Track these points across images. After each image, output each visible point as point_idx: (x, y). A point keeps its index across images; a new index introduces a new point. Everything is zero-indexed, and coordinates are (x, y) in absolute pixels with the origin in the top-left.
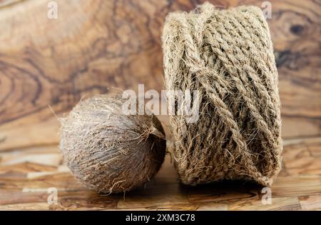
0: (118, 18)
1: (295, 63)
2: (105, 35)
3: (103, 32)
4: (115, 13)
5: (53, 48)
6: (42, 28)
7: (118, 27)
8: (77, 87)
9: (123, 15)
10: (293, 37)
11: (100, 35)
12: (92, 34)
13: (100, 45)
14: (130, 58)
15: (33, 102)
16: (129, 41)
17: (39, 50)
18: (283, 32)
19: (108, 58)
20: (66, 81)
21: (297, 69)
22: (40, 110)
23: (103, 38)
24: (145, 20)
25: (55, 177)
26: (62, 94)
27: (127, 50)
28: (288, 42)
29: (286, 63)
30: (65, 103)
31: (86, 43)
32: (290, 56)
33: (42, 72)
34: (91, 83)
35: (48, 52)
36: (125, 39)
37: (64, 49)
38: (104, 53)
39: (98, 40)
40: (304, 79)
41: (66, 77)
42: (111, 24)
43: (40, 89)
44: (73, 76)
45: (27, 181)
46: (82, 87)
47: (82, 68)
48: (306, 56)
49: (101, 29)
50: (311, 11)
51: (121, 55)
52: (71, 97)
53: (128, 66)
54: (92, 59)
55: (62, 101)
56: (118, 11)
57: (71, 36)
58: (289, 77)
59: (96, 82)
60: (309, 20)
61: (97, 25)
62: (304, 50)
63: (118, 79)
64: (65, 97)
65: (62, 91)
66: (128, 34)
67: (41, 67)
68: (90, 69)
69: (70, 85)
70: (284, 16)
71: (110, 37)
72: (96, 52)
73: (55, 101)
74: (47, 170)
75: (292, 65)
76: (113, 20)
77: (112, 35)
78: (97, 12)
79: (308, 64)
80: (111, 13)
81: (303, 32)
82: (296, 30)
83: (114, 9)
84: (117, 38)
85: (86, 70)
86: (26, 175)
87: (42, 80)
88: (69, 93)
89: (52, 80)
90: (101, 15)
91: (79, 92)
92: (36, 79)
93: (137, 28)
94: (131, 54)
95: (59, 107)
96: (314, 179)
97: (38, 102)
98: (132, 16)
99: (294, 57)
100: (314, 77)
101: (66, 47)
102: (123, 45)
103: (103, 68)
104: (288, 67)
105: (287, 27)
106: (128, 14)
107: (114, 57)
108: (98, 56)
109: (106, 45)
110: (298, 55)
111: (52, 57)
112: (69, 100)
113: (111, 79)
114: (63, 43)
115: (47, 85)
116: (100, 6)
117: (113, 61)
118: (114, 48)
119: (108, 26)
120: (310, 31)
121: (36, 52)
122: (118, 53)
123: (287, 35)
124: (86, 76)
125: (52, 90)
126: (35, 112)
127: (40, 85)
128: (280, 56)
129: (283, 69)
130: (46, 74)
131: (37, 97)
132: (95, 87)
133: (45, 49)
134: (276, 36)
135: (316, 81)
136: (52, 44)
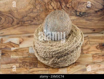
1: (87, 15)
2: (33, 8)
3: (32, 7)
4: (36, 2)
5: (17, 10)
8: (24, 20)
10: (87, 9)
11: (31, 8)
12: (29, 7)
13: (31, 10)
14: (40, 13)
15: (11, 24)
16: (40, 9)
17: (13, 11)
18: (84, 8)
19: (33, 13)
20: (21, 19)
21: (87, 17)
22: (13, 26)
23: (32, 8)
24: (44, 4)
26: (20, 22)
27: (39, 11)
28: (85, 10)
30: (21, 24)
31: (27, 9)
32: (86, 14)
33: (14, 17)
34: (28, 20)
35: (16, 12)
36: (38, 8)
39: (31, 9)
40: (89, 19)
41: (21, 18)
42: (34, 4)
43: (13, 21)
44: (23, 18)
46: (26, 20)
48: (90, 14)
49: (31, 6)
51: (37, 13)
53: (39, 15)
54: (29, 13)
55: (20, 24)
56: (36, 1)
57: (23, 8)
58: (85, 19)
59: (30, 19)
61: (30, 5)
62: (90, 12)
63: (36, 18)
64: (21, 23)
65: (20, 21)
67: (14, 15)
68: (28, 16)
69: (22, 20)
70: (85, 4)
71: (34, 8)
72: (30, 12)
73: (18, 24)
75: (86, 16)
77: (35, 7)
78: (30, 1)
79: (91, 15)
80: (35, 2)
85: (27, 16)
87: (14, 18)
88: (22, 22)
89: (17, 19)
90: (31, 3)
92: (12, 18)
93: (42, 6)
94: (40, 12)
95: (19, 25)
97: (12, 24)
98: (41, 3)
99: (87, 14)
100: (92, 19)
101: (21, 10)
103: (32, 16)
106: (39, 2)
107: (35, 13)
108: (30, 13)
109: (33, 10)
110: (88, 13)
112: (22, 24)
113: (34, 18)
114: (20, 9)
115: (15, 20)
117: (35, 14)
118: (35, 11)
119: (33, 5)
121: (12, 11)
122: (36, 12)
123: (85, 8)
124: (27, 18)
125: (17, 21)
126: (12, 26)
127: (13, 20)
128: (83, 14)
129: (84, 16)
130: (15, 17)
131: (12, 23)
132: (29, 20)
133: (15, 11)
134: (82, 8)
135: (92, 20)
136: (17, 9)
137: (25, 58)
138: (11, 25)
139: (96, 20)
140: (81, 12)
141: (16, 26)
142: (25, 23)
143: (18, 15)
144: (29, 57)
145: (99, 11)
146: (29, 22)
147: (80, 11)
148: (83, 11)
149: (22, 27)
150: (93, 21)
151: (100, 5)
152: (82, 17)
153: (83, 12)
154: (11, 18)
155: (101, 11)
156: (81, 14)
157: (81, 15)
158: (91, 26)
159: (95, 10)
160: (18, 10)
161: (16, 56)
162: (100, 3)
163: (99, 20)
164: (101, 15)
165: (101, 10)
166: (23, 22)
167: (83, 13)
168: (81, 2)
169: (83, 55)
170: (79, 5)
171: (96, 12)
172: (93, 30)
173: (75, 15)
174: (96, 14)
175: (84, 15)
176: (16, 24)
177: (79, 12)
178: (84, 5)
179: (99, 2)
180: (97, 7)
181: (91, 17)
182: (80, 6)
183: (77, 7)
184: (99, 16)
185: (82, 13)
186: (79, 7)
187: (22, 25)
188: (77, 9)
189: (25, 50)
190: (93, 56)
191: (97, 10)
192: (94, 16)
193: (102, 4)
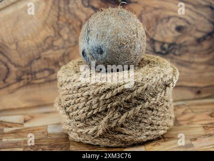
0: (61, 22)
1: (179, 51)
2: (52, 34)
3: (51, 32)
4: (59, 19)
5: (17, 44)
6: (10, 30)
7: (61, 29)
8: (33, 70)
9: (65, 20)
10: (177, 34)
11: (48, 35)
12: (43, 34)
13: (49, 41)
14: (69, 50)
15: (4, 80)
16: (69, 37)
17: (8, 45)
18: (170, 30)
19: (54, 50)
20: (26, 66)
21: (180, 55)
22: (8, 86)
23: (51, 36)
24: (79, 23)
25: (23, 131)
26: (23, 75)
27: (67, 44)
28: (174, 37)
29: (173, 51)
30: (26, 81)
31: (39, 40)
32: (175, 47)
33: (10, 60)
34: (43, 67)
35: (14, 47)
36: (66, 37)
37: (25, 44)
38: (51, 46)
39: (48, 37)
40: (185, 61)
41: (26, 63)
42: (56, 26)
43: (8, 71)
44: (31, 63)
45: (4, 134)
46: (37, 70)
47: (37, 57)
48: (186, 46)
49: (49, 30)
50: (189, 16)
51: (63, 48)
52: (30, 76)
53: (68, 55)
54: (43, 51)
55: (24, 79)
56: (61, 18)
57: (29, 35)
58: (175, 60)
59: (47, 67)
60: (188, 22)
61: (47, 28)
62: (185, 42)
64: (25, 77)
65: (23, 72)
66: (68, 34)
67: (9, 56)
68: (42, 58)
69: (29, 68)
70: (171, 20)
71: (55, 36)
72: (46, 46)
73: (19, 79)
74: (16, 126)
75: (177, 53)
76: (58, 24)
77: (57, 34)
78: (47, 18)
79: (187, 51)
80: (56, 19)
81: (184, 31)
82: (179, 29)
83: (58, 17)
84: (60, 36)
85: (39, 58)
86: (3, 130)
87: (9, 65)
88: (28, 74)
89: (16, 66)
90: (49, 21)
91: (35, 73)
92: (6, 65)
93: (74, 29)
94: (69, 47)
95: (21, 83)
96: (197, 127)
97: (7, 80)
98: (70, 21)
99: (178, 47)
100: (191, 60)
101: (26, 43)
102: (65, 41)
103: (51, 56)
104: (174, 54)
105: (173, 27)
106: (67, 20)
107: (58, 49)
108: (48, 49)
109: (53, 41)
110: (181, 46)
111: (17, 49)
112: (28, 79)
113: (56, 64)
114: (24, 40)
115: (13, 68)
116: (49, 15)
117: (58, 52)
118: (58, 43)
119: (54, 28)
120: (188, 30)
121: (6, 46)
122: (61, 46)
123: (173, 33)
124: (39, 62)
125: (16, 72)
126: (5, 87)
127: (8, 69)
128: (169, 47)
129: (171, 55)
130: (13, 61)
131: (6, 77)
132: (45, 69)
133: (12, 44)
134: (166, 33)
135: (193, 63)
136: (16, 41)
137: (39, 140)
138: (2, 82)
139: (201, 63)
140: (163, 43)
141: (15, 86)
142: (35, 77)
143: (20, 56)
144: (48, 138)
145: (204, 38)
146: (46, 73)
147: (160, 39)
148: (169, 40)
149: (28, 89)
150: (193, 65)
151: (206, 21)
152: (168, 56)
153: (168, 43)
154: (3, 63)
155: (209, 37)
156: (164, 49)
157: (164, 52)
158: (191, 81)
159: (195, 37)
160: (19, 43)
161: (16, 138)
162: (205, 17)
163: (209, 63)
164: (211, 48)
165: (210, 34)
166: (32, 75)
167: (170, 45)
168: (162, 16)
169: (180, 127)
170: (157, 24)
171: (199, 41)
172: (197, 90)
173: (151, 51)
174: (198, 48)
175: (172, 49)
176: (15, 81)
177: (159, 42)
178: (169, 25)
179: (202, 15)
180: (200, 28)
181: (188, 54)
182: (160, 26)
183: (153, 30)
184: (206, 52)
185: (166, 46)
186: (158, 29)
187: (28, 84)
188: (154, 36)
189: (38, 130)
190: (204, 127)
191: (199, 35)
192: (195, 53)
193: (209, 20)
